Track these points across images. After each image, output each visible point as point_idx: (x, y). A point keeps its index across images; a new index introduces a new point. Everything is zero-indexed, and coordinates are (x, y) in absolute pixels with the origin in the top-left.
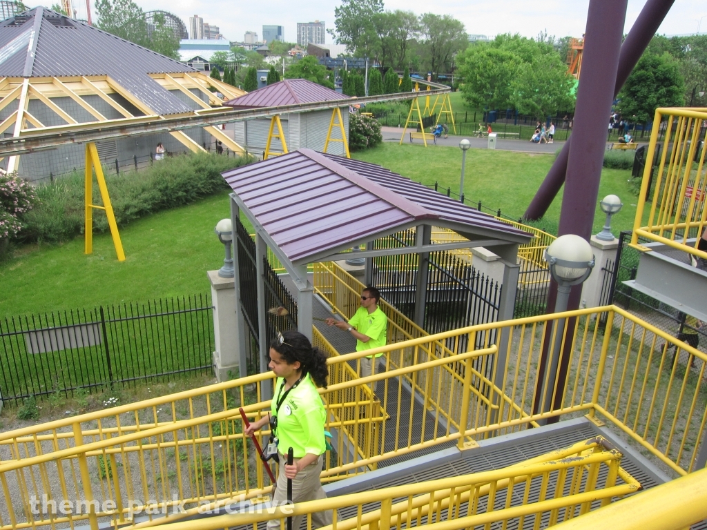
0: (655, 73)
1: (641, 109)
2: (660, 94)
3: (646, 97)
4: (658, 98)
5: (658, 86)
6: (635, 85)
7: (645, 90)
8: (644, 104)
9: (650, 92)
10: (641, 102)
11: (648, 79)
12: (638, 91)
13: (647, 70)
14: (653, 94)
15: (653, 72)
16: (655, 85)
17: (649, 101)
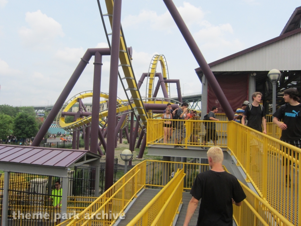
0: (26, 120)
1: (23, 133)
2: (30, 127)
3: (24, 129)
4: (29, 129)
5: (28, 125)
6: (19, 124)
7: (24, 126)
8: (24, 131)
9: (26, 127)
10: (23, 130)
11: (24, 122)
12: (21, 126)
13: (23, 118)
14: (27, 127)
15: (26, 119)
16: (27, 124)
17: (26, 130)
